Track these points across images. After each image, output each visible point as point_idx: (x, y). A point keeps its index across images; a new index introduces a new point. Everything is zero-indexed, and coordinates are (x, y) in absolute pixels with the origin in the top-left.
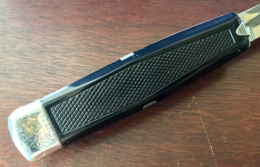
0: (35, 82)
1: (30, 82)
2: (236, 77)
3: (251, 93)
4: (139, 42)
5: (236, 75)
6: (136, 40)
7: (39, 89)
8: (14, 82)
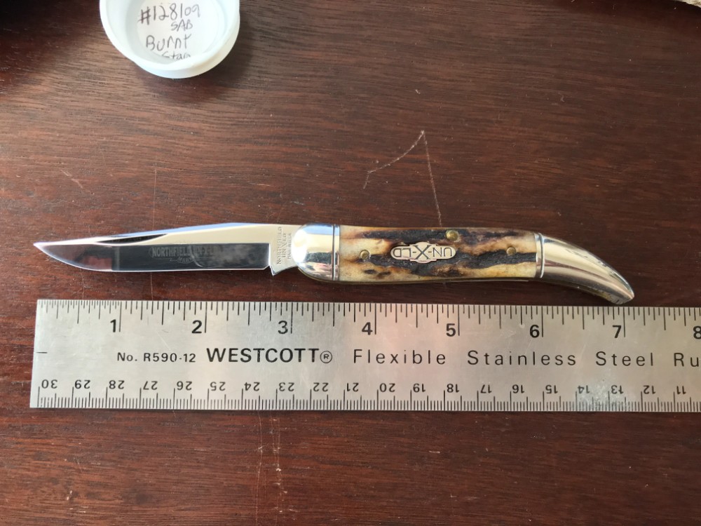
0: (146, 94)
1: (139, 95)
2: (502, 98)
3: (521, 129)
4: (336, 21)
5: (501, 96)
6: (330, 18)
7: (157, 108)
8: (110, 94)
